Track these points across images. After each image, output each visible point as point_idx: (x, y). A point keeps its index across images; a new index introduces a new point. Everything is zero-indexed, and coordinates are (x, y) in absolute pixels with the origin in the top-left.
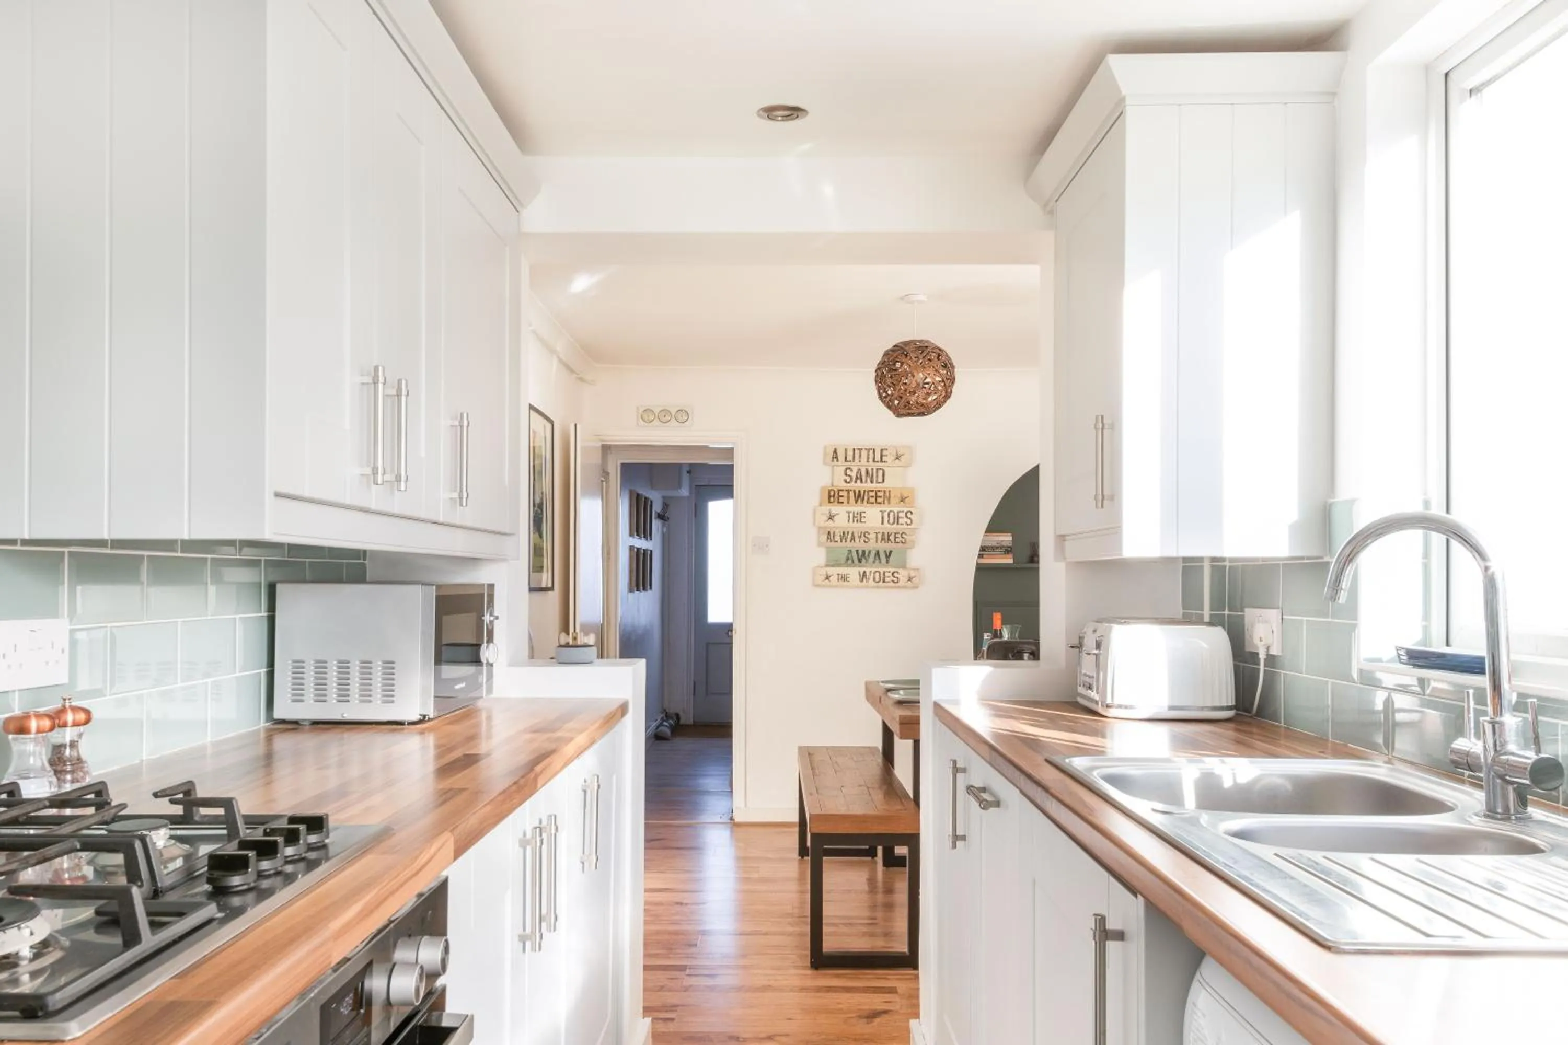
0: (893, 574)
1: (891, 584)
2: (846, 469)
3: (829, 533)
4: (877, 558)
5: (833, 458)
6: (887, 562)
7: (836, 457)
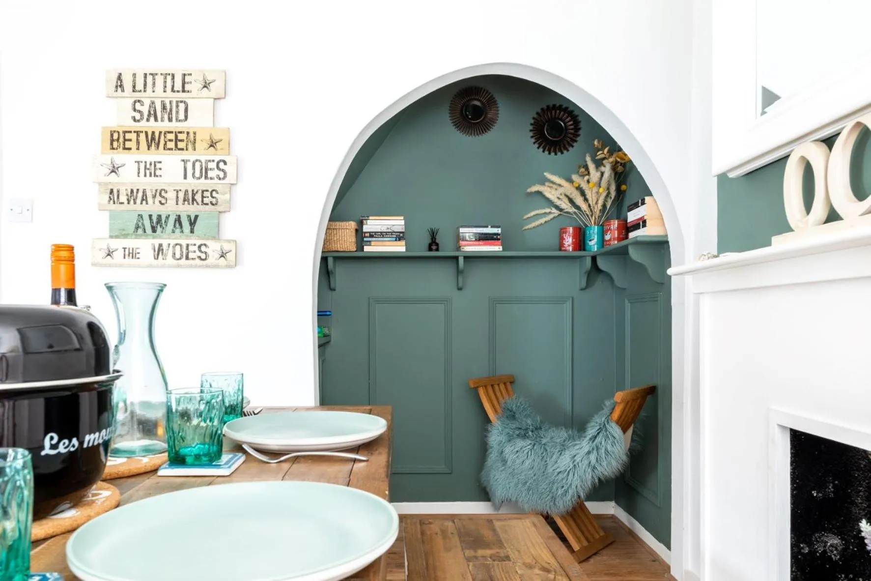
0: (200, 247)
1: (198, 261)
2: (135, 102)
3: (112, 191)
4: (177, 225)
5: (117, 87)
6: (192, 231)
7: (121, 86)
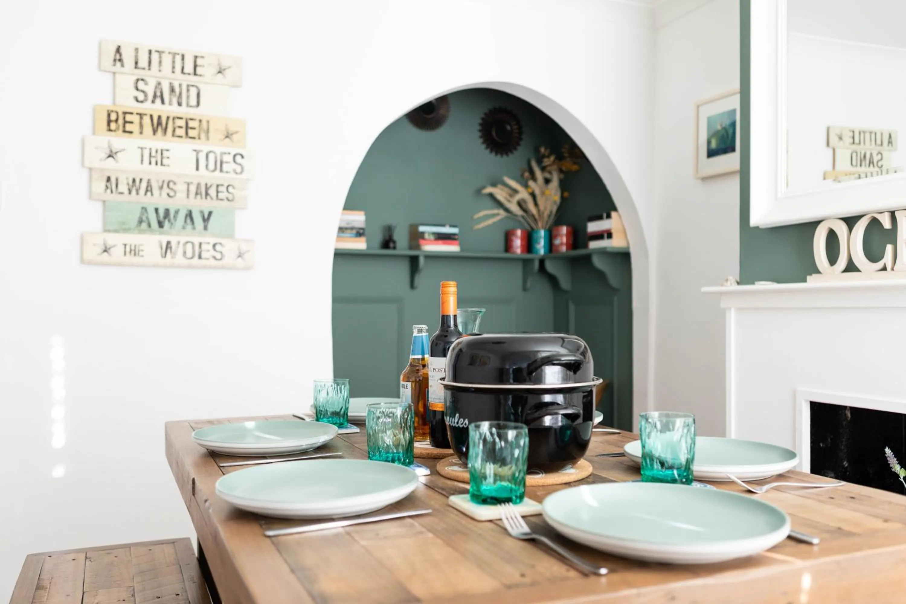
0: (214, 246)
1: (212, 262)
2: (138, 80)
3: (109, 179)
4: (189, 221)
5: (115, 60)
6: (205, 228)
7: (120, 60)
